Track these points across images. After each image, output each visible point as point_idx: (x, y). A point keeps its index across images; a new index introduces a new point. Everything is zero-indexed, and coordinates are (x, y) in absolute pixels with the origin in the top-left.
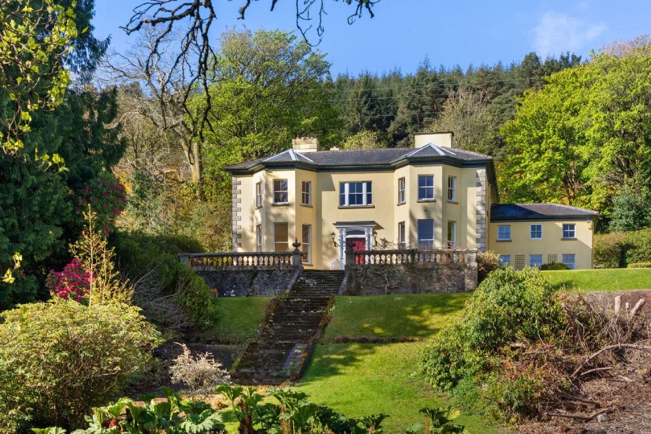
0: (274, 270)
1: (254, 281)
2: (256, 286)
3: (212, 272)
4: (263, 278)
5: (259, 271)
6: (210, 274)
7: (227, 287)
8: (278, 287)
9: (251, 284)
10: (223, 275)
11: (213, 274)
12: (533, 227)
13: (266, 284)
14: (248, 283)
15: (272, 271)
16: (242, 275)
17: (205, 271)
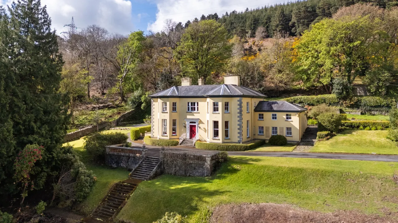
3: (114, 155)
12: (273, 115)
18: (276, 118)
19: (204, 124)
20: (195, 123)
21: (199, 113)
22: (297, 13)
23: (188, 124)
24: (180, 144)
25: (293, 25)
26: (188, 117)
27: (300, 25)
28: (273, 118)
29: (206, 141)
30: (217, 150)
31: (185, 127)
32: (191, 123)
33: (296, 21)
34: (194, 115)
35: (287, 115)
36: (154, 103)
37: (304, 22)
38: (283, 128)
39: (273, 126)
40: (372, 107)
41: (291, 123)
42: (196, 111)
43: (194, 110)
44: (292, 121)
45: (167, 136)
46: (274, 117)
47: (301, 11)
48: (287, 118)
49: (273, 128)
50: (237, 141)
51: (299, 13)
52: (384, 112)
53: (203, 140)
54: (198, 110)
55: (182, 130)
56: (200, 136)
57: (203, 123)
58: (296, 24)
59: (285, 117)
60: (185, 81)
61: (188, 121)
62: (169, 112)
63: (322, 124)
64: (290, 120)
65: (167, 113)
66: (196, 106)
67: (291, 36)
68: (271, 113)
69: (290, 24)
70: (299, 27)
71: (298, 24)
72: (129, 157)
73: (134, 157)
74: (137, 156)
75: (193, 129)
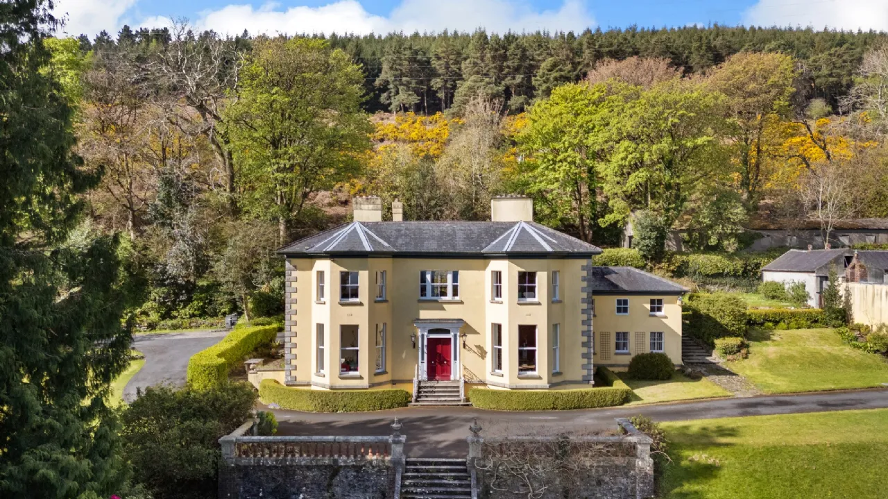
0: (364, 466)
1: (335, 482)
2: (337, 489)
3: (270, 468)
4: (347, 477)
5: (341, 466)
6: (267, 471)
7: (293, 490)
8: (371, 490)
9: (330, 485)
10: (286, 472)
11: (271, 470)
12: (619, 302)
13: (352, 486)
14: (326, 483)
15: (361, 467)
16: (316, 472)
17: (259, 466)
18: (625, 310)
19: (478, 333)
20: (448, 332)
21: (462, 303)
22: (395, 61)
23: (423, 336)
24: (417, 401)
25: (384, 88)
26: (425, 314)
27: (401, 88)
28: (619, 310)
29: (484, 384)
30: (554, 408)
31: (415, 345)
32: (431, 332)
33: (391, 79)
34: (443, 309)
35: (652, 302)
36: (295, 274)
37: (409, 83)
38: (643, 334)
39: (619, 331)
40: (708, 276)
41: (664, 320)
42: (449, 297)
43: (444, 294)
44: (666, 317)
45: (361, 378)
46: (622, 308)
47: (403, 57)
48: (653, 309)
49: (618, 334)
50: (580, 378)
51: (398, 62)
52: (727, 288)
53: (475, 380)
54: (455, 293)
55: (404, 356)
56: (465, 368)
57: (475, 332)
58: (391, 86)
59: (648, 306)
60: (365, 207)
61: (424, 328)
62: (366, 302)
63: (718, 320)
64: (658, 314)
65: (361, 304)
66: (450, 283)
67: (382, 112)
68: (615, 298)
69: (377, 82)
70: (397, 93)
71: (396, 86)
72: (334, 470)
73: (358, 468)
74: (371, 462)
75: (439, 351)
